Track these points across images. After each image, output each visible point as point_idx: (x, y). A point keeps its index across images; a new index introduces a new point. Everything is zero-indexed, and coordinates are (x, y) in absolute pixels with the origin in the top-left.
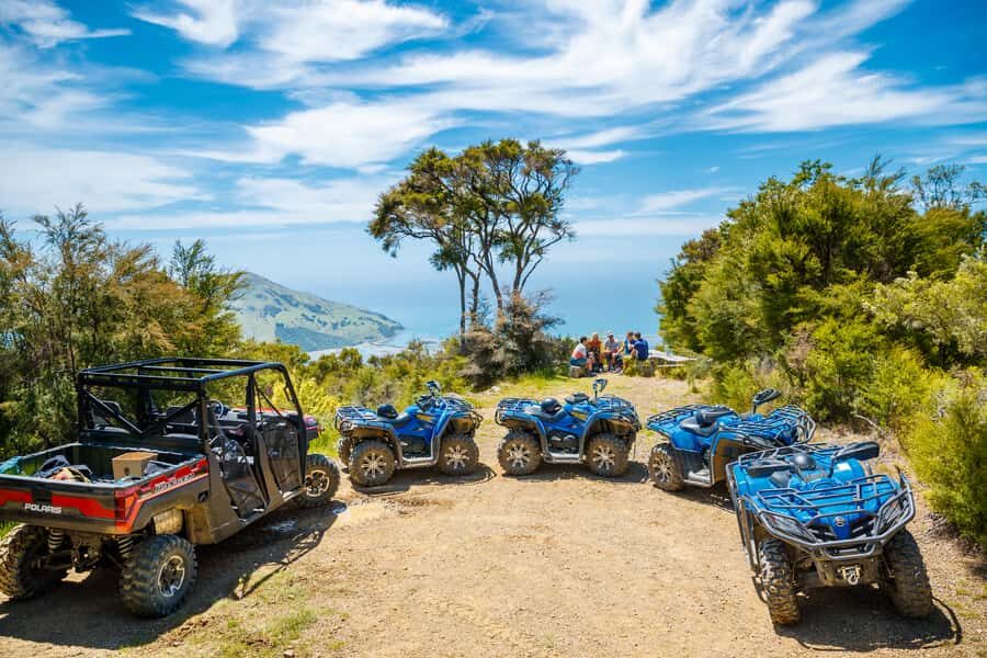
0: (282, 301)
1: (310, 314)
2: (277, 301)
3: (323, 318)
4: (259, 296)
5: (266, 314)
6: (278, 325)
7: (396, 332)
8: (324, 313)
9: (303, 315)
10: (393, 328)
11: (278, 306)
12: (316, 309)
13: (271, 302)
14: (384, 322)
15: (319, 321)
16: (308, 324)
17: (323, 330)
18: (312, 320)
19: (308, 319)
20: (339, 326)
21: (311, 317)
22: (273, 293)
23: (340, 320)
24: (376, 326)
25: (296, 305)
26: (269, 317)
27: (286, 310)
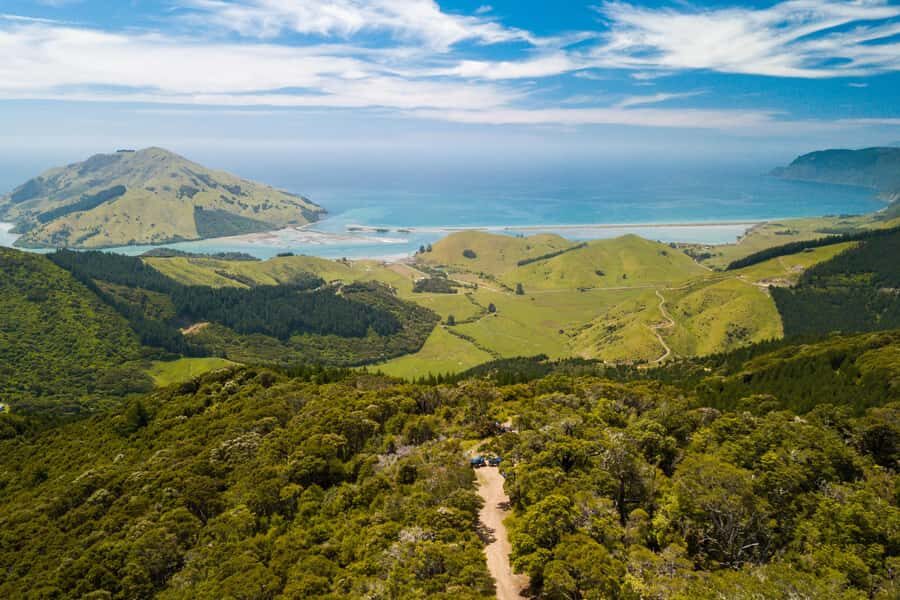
0: (199, 181)
1: (229, 196)
2: (194, 180)
3: (243, 200)
4: (174, 175)
5: (182, 195)
6: (196, 208)
7: (320, 215)
8: (244, 194)
9: (222, 197)
10: (317, 212)
11: (194, 186)
12: (236, 190)
13: (187, 182)
14: (307, 206)
15: (239, 203)
16: (227, 207)
17: (243, 213)
18: (232, 203)
19: (228, 202)
20: (261, 210)
21: (230, 199)
22: (189, 172)
23: (261, 203)
24: (300, 211)
25: (215, 186)
26: (185, 198)
27: (203, 190)
